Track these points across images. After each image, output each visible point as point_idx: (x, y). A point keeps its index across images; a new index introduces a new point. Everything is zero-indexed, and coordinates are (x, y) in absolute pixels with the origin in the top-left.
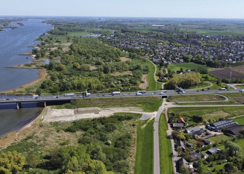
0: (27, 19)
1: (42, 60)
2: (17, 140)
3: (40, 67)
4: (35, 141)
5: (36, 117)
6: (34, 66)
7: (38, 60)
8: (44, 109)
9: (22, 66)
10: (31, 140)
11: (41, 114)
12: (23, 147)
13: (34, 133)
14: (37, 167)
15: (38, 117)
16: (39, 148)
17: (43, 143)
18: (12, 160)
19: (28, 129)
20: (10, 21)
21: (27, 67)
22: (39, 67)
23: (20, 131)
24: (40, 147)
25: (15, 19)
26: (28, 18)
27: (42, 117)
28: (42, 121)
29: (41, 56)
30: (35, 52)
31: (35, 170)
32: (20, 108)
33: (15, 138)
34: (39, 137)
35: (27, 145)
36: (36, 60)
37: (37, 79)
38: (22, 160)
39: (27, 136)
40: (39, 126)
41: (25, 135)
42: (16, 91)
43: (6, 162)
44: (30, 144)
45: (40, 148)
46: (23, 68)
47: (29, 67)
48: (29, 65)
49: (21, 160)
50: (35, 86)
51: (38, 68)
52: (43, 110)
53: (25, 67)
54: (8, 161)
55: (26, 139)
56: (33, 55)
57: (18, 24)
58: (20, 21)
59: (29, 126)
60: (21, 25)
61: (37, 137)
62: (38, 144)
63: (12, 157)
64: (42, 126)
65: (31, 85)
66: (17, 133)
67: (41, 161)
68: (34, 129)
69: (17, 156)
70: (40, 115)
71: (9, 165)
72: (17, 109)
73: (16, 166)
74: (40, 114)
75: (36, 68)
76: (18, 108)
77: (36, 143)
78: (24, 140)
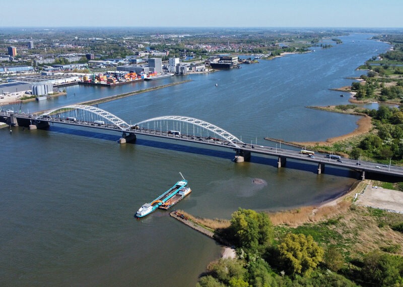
0: (347, 32)
1: (366, 101)
2: (313, 220)
3: (362, 112)
4: (340, 231)
5: (346, 193)
6: (351, 111)
7: (359, 101)
8: (360, 183)
9: (333, 107)
10: (334, 227)
11: (355, 189)
12: (321, 234)
13: (340, 218)
14: (340, 272)
15: (349, 194)
16: (345, 243)
17: (353, 237)
18: (305, 248)
19: (331, 208)
20: (321, 36)
21: (340, 111)
22: (359, 112)
23: (320, 208)
24: (346, 241)
25: (329, 33)
26: (351, 31)
27: (356, 196)
28: (355, 201)
29: (365, 94)
30: (356, 87)
31: (335, 275)
32: (322, 172)
33: (311, 216)
34: (348, 226)
35: (327, 233)
36: (356, 101)
37: (354, 132)
38: (319, 254)
39: (329, 218)
40: (349, 208)
41: (326, 216)
42: (320, 145)
43: (297, 248)
44: (332, 233)
45: (347, 245)
46: (333, 111)
47: (344, 111)
48: (344, 108)
49: (317, 253)
50: (350, 143)
51: (358, 114)
52: (358, 185)
53: (337, 110)
54: (300, 248)
55: (327, 224)
56: (351, 92)
57: (333, 40)
58: (336, 35)
59: (333, 203)
60: (338, 42)
61: (343, 225)
62: (344, 236)
63: (306, 244)
64: (354, 210)
65: (344, 140)
66: (314, 211)
67: (346, 264)
68: (341, 212)
69: (312, 245)
70: (353, 191)
71: (300, 254)
72: (318, 173)
73: (310, 260)
74: (352, 189)
75: (355, 114)
76: (320, 172)
77: (341, 233)
78: (323, 223)
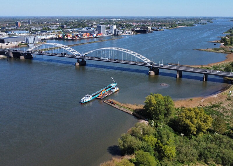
0: (215, 18)
1: (230, 47)
2: (202, 105)
3: (229, 52)
4: (222, 111)
5: (223, 91)
6: (222, 51)
7: (226, 47)
8: (232, 86)
9: (210, 49)
10: (217, 109)
11: (229, 89)
12: (208, 113)
13: (221, 103)
14: (224, 134)
15: (225, 91)
16: (226, 118)
17: (231, 114)
18: (198, 116)
19: (214, 99)
20: (200, 20)
21: (215, 51)
23: (206, 99)
24: (226, 117)
25: (205, 18)
26: (218, 18)
27: (230, 92)
28: (230, 95)
29: (230, 43)
30: (223, 40)
31: (221, 136)
32: (206, 80)
33: (200, 103)
34: (227, 108)
35: (213, 112)
36: (225, 47)
37: (225, 61)
38: (209, 121)
39: (213, 104)
40: (226, 98)
41: (211, 103)
42: (203, 67)
43: (193, 116)
44: (216, 112)
45: (227, 119)
46: (210, 51)
47: (217, 51)
49: (208, 120)
50: (223, 66)
51: (226, 53)
52: (231, 87)
53: (213, 51)
54: (195, 116)
55: (212, 107)
56: (221, 43)
57: (207, 21)
58: (209, 20)
59: (215, 96)
60: (211, 22)
61: (223, 108)
62: (224, 114)
63: (199, 114)
64: (230, 99)
65: (218, 64)
66: (202, 100)
67: (228, 130)
68: (221, 100)
69: (204, 116)
70: (228, 90)
71: (195, 121)
72: (203, 81)
73: (203, 124)
74: (227, 89)
75: (224, 53)
77: (222, 112)
78: (209, 107)
